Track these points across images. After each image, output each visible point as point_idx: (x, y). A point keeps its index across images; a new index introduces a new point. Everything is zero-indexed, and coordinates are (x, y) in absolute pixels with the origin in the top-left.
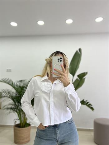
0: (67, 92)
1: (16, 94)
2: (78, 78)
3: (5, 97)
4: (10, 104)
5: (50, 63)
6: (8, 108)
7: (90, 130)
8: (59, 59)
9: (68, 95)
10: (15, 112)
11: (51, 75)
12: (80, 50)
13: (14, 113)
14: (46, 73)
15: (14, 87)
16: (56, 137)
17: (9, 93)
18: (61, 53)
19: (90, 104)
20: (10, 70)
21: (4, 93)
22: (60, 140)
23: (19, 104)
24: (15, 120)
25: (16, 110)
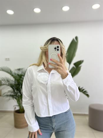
1: (15, 82)
2: (74, 66)
3: (4, 84)
4: (9, 92)
6: (7, 96)
8: (56, 47)
10: (15, 99)
12: (76, 38)
13: (13, 99)
15: (12, 75)
17: (8, 81)
19: (85, 91)
20: (8, 59)
21: (3, 81)
23: (18, 91)
24: (15, 107)
25: (15, 97)
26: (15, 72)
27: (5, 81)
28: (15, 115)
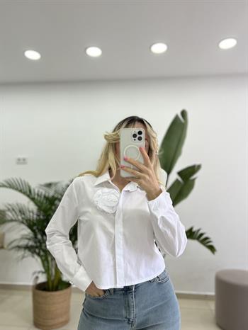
0: (155, 213)
1: (38, 216)
2: (180, 179)
3: (12, 220)
4: (23, 238)
5: (115, 144)
6: (19, 247)
7: (206, 298)
8: (137, 133)
9: (157, 219)
10: (36, 257)
11: (118, 172)
12: (184, 113)
13: (33, 257)
14: (107, 167)
15: (33, 199)
16: (129, 315)
17: (22, 212)
18: (141, 121)
19: (207, 238)
20: (24, 160)
21: (11, 212)
22: (137, 321)
24: (36, 275)
25: (37, 251)
26: (38, 191)
27: (14, 213)
28: (34, 296)
